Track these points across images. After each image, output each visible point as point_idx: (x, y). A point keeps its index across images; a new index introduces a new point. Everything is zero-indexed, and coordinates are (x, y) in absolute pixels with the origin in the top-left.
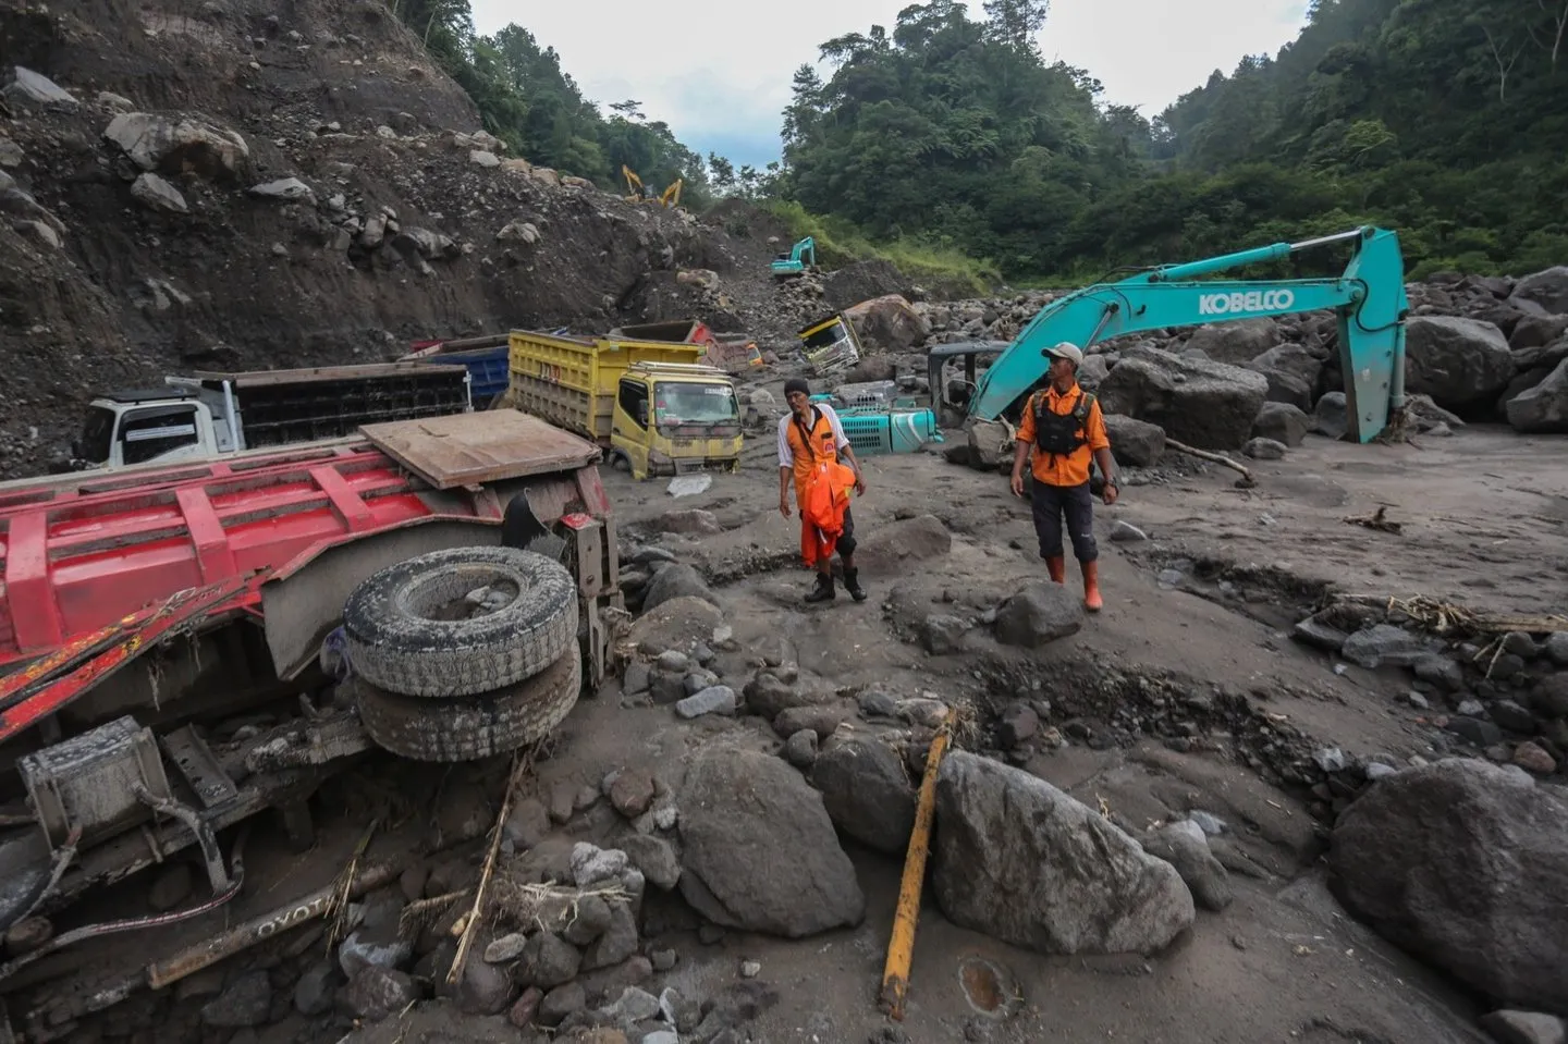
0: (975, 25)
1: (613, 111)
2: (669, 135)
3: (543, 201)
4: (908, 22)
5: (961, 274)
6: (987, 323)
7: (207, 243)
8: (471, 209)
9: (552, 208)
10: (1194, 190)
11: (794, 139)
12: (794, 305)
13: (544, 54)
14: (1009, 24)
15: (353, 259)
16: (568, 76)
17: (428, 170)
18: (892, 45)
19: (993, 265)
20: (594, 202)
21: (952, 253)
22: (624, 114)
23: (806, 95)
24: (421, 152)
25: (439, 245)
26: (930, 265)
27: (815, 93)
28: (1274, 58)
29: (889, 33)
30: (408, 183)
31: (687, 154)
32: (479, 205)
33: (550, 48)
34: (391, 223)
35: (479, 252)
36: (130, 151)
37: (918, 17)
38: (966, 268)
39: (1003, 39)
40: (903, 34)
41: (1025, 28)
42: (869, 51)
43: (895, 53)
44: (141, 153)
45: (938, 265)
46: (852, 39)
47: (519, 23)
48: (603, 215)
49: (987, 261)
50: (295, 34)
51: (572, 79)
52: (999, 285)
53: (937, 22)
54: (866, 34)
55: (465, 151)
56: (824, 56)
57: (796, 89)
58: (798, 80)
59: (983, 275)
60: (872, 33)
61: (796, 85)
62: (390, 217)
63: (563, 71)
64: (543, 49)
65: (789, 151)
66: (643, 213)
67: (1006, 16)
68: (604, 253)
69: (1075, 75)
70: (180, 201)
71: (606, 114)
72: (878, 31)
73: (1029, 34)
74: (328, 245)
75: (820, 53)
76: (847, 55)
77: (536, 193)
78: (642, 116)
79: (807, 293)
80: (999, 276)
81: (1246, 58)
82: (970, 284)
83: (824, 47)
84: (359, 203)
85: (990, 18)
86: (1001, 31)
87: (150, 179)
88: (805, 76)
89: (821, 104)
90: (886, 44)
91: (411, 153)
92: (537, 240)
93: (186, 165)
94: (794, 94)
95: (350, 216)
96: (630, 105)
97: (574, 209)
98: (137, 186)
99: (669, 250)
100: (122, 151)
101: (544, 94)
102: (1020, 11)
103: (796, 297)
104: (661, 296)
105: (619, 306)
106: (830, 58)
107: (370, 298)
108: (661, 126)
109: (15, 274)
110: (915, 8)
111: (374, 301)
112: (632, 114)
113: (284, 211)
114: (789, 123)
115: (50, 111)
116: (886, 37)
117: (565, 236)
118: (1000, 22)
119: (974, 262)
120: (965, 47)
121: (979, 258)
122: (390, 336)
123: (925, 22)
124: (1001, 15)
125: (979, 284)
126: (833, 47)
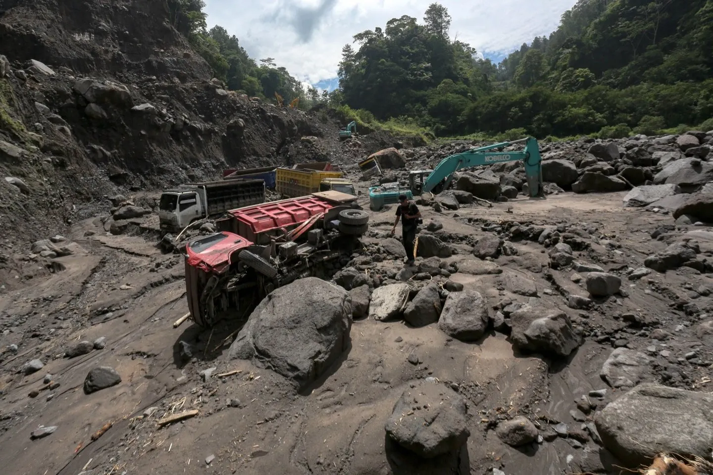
0: (420, 27)
1: (262, 63)
2: (287, 73)
3: (245, 109)
4: (392, 26)
5: (418, 135)
6: (428, 157)
7: (115, 130)
8: (216, 113)
9: (249, 112)
10: (512, 98)
11: (343, 76)
12: (349, 150)
13: (231, 39)
14: (434, 26)
15: (172, 135)
16: (242, 48)
17: (198, 97)
18: (385, 35)
19: (431, 130)
20: (265, 109)
21: (414, 125)
22: (266, 64)
23: (348, 57)
24: (195, 90)
25: (205, 129)
26: (404, 130)
27: (352, 56)
28: (548, 38)
29: (383, 31)
30: (190, 103)
31: (295, 81)
32: (219, 111)
33: (234, 36)
34: (186, 120)
35: (221, 131)
36: (85, 94)
37: (395, 24)
38: (420, 132)
39: (432, 33)
40: (389, 31)
41: (442, 28)
42: (375, 38)
43: (386, 39)
44: (89, 95)
45: (408, 131)
46: (367, 33)
47: (219, 25)
48: (269, 114)
49: (428, 128)
50: (135, 39)
51: (244, 49)
52: (434, 139)
53: (404, 26)
54: (374, 31)
55: (213, 89)
56: (356, 40)
57: (343, 55)
58: (344, 51)
59: (427, 134)
60: (376, 31)
61: (344, 53)
62: (185, 118)
63: (240, 46)
64: (231, 36)
65: (341, 81)
66: (285, 112)
67: (433, 23)
68: (270, 130)
69: (464, 46)
70: (105, 114)
71: (259, 64)
72: (378, 30)
73: (443, 31)
74: (162, 130)
75: (354, 40)
76: (365, 40)
77: (242, 106)
78: (275, 65)
79: (355, 145)
80: (434, 135)
81: (536, 38)
82: (421, 139)
83: (355, 37)
84: (172, 112)
85: (426, 24)
86: (431, 29)
87: (93, 105)
88: (347, 49)
89: (354, 61)
90: (382, 35)
91: (191, 90)
92: (244, 125)
93: (106, 100)
94: (343, 57)
95: (170, 118)
96: (269, 60)
97: (257, 111)
98: (87, 108)
99: (296, 128)
100: (81, 94)
101: (232, 57)
102: (439, 21)
103: (350, 147)
104: (295, 147)
105: (277, 151)
106: (358, 41)
107: (179, 151)
108: (283, 69)
109: (62, 147)
110: (394, 20)
111: (181, 152)
112: (270, 64)
113: (144, 117)
114: (341, 69)
115: (52, 79)
116: (382, 32)
117: (254, 123)
118: (431, 25)
119: (423, 129)
120: (416, 36)
121: (425, 127)
122: (188, 166)
123: (399, 26)
124: (431, 22)
125: (425, 139)
126: (359, 37)
